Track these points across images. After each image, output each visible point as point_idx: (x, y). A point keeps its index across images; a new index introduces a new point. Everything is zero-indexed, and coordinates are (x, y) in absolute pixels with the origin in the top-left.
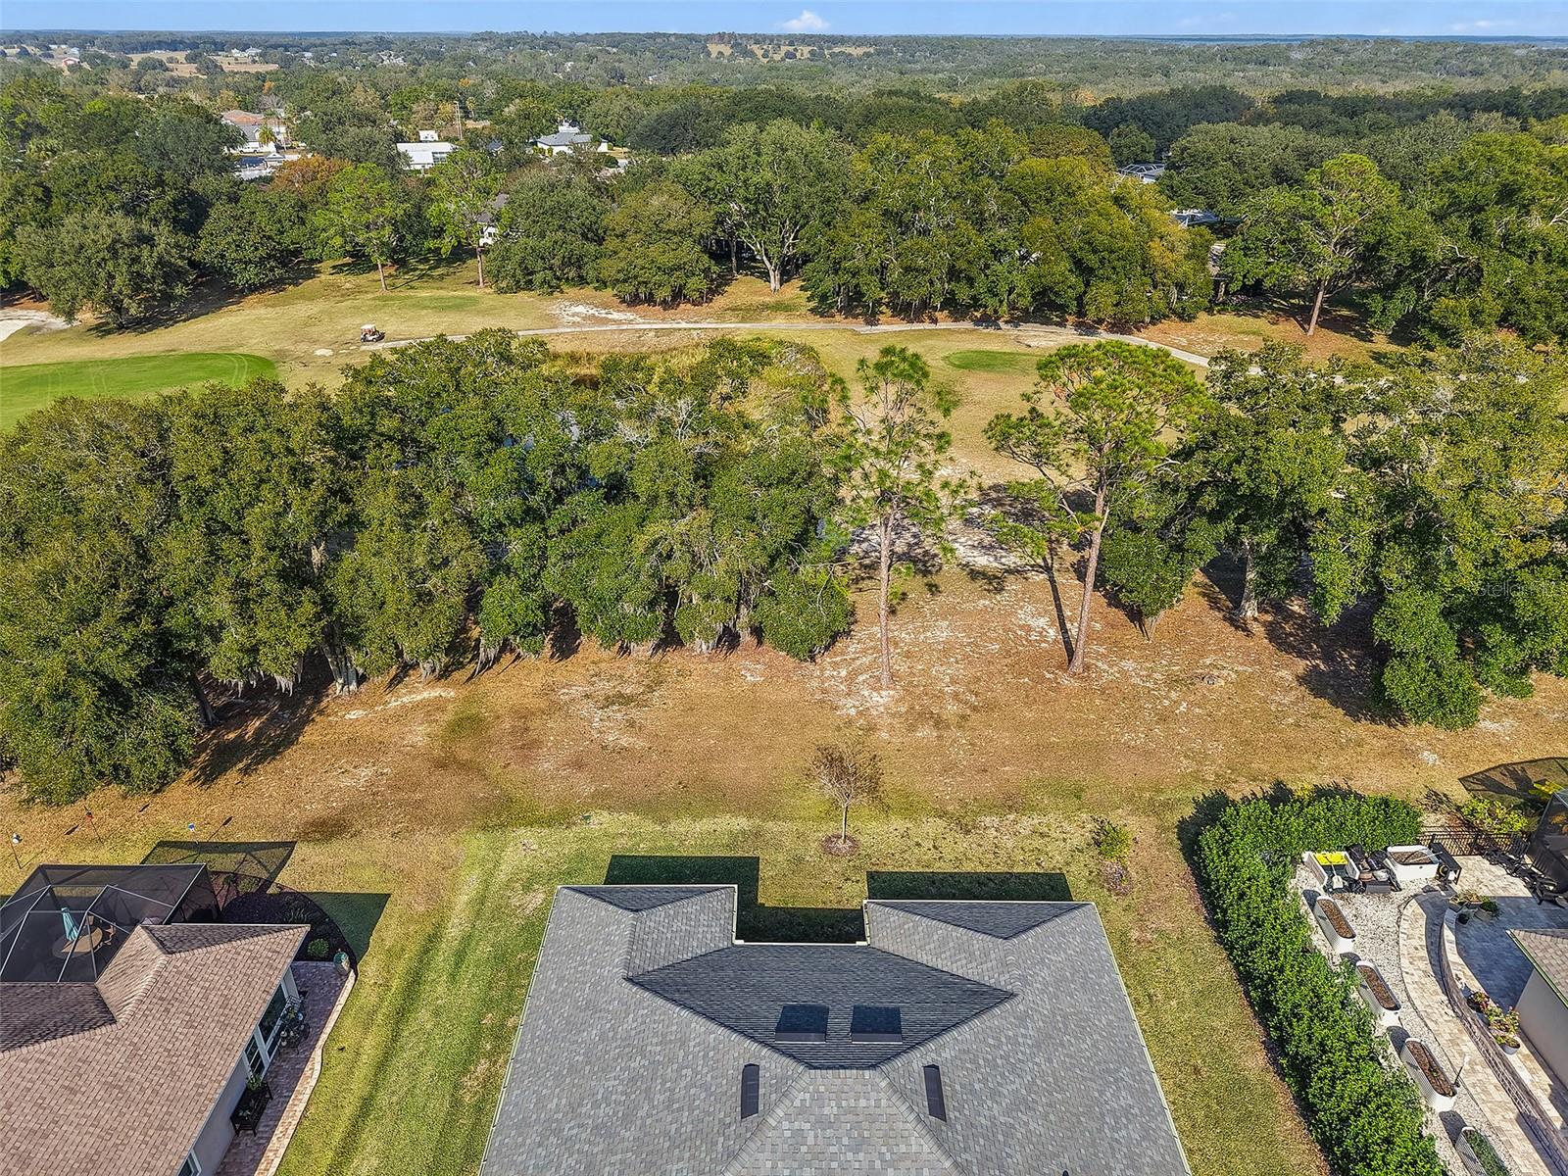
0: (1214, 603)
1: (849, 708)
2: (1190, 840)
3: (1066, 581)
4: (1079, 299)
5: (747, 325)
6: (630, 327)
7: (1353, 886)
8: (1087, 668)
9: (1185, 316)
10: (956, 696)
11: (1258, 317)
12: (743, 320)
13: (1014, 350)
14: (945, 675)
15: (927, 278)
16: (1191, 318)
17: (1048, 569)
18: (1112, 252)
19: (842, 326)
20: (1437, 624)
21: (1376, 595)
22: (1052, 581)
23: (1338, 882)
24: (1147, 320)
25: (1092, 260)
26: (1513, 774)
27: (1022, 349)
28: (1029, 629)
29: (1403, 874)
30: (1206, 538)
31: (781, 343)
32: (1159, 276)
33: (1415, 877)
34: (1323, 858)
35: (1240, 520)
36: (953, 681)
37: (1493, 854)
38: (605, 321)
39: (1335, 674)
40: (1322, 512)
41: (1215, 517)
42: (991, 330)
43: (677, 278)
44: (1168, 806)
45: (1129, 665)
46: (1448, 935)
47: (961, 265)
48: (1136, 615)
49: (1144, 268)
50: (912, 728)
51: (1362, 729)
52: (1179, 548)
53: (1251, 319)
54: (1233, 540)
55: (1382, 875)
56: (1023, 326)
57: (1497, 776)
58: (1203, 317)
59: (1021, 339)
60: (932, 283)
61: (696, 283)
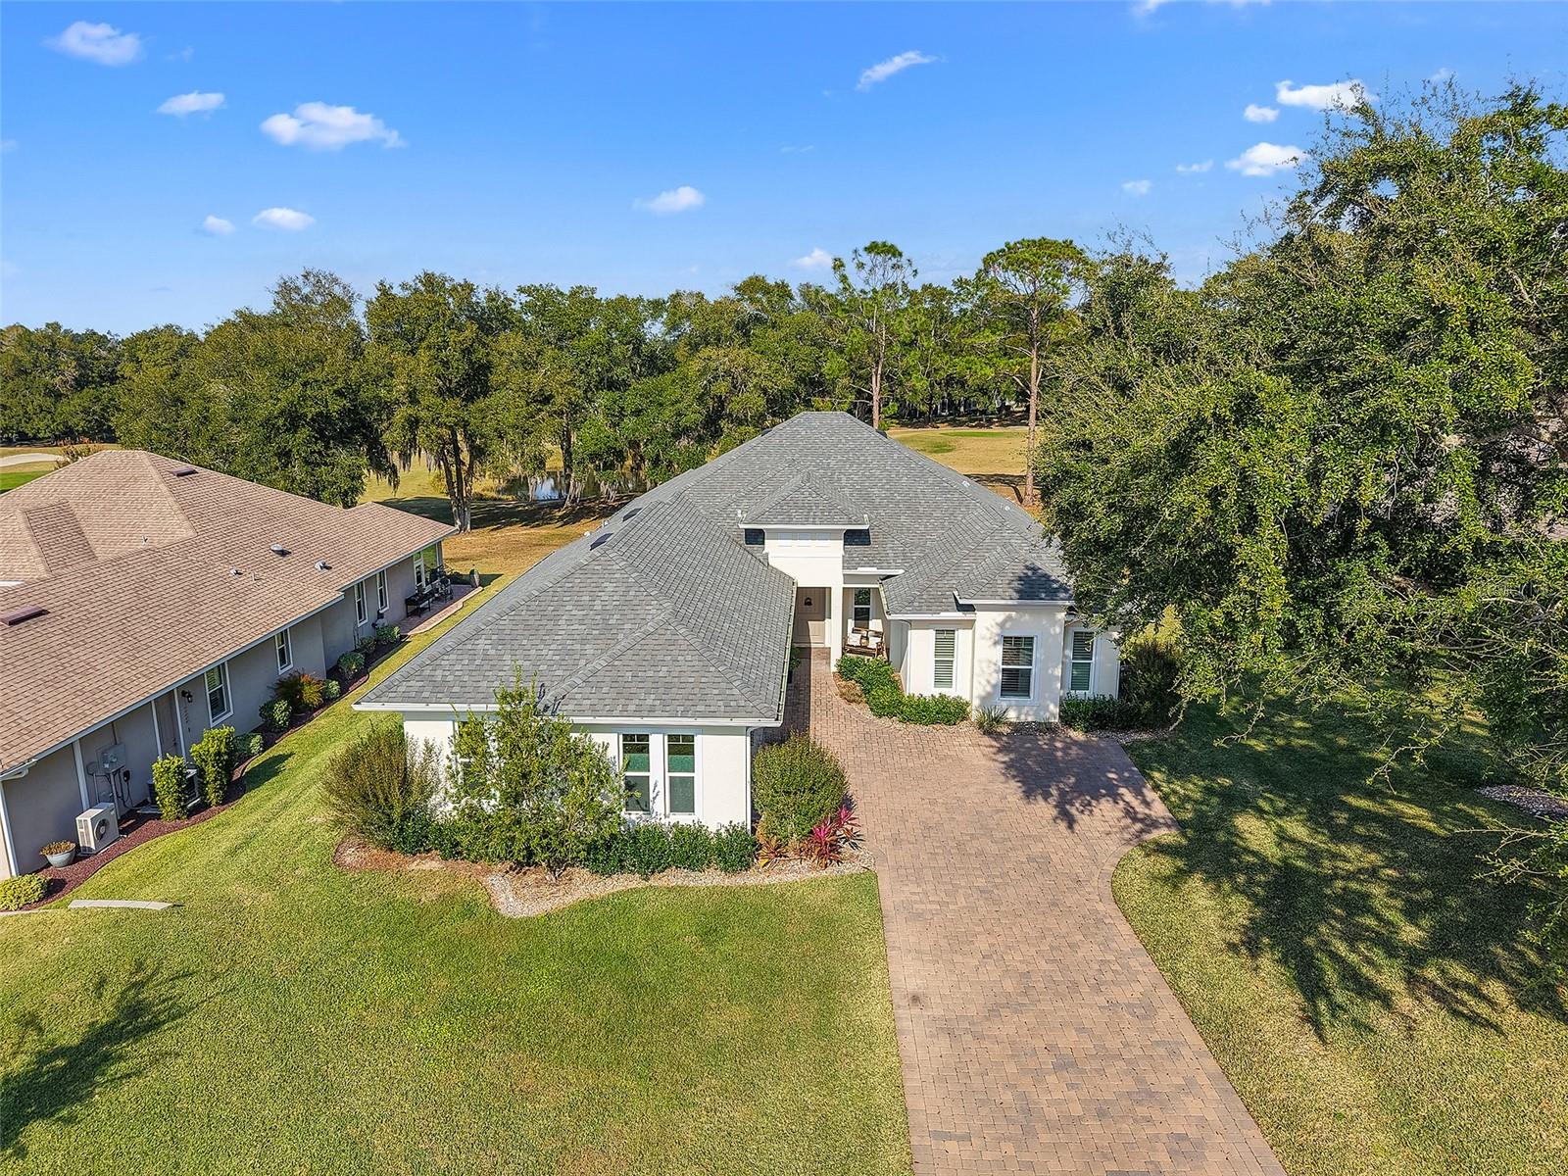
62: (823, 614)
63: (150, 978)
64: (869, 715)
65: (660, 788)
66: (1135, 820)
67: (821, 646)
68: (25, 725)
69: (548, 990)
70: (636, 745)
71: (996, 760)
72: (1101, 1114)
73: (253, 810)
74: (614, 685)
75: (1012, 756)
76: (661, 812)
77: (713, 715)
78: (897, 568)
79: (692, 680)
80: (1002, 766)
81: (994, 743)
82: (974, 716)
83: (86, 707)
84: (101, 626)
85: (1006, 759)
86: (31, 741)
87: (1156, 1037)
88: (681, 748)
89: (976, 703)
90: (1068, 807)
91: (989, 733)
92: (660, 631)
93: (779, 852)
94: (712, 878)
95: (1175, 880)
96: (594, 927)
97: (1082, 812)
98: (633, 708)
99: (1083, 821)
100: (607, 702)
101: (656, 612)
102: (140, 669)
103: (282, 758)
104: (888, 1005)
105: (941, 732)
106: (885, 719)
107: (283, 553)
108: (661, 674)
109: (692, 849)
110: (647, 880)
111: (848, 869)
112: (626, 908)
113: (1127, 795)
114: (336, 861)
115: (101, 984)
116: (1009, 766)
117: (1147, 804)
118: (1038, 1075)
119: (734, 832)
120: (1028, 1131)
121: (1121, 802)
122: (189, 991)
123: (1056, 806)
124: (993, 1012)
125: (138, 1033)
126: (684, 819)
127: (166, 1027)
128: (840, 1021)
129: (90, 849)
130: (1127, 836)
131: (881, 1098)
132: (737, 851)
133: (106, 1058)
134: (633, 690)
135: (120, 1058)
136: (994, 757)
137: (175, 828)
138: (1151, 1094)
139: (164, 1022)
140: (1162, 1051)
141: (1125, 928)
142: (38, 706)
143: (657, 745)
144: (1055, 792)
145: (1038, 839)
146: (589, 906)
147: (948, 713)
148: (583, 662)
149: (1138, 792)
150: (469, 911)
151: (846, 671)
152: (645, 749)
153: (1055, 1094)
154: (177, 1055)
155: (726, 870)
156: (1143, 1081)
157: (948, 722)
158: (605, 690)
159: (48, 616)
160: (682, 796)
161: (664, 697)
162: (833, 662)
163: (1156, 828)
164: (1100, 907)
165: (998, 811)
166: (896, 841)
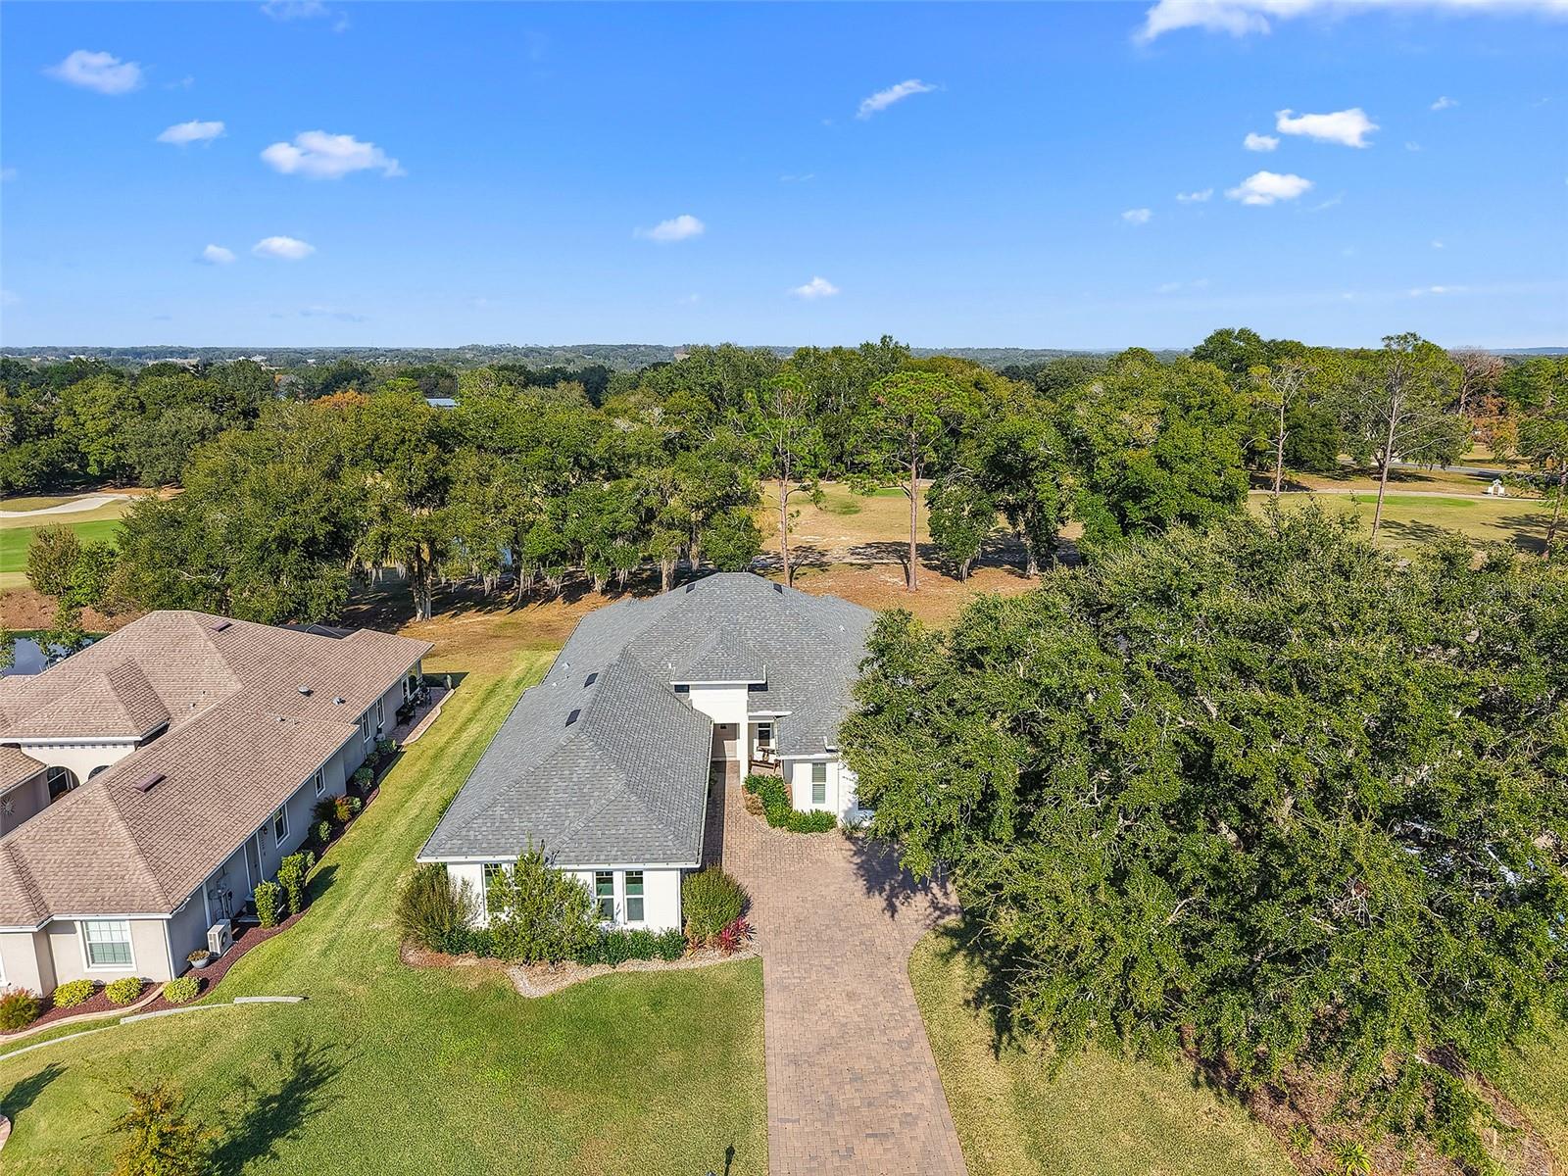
62: (734, 736)
63: (307, 1050)
64: (767, 826)
65: (621, 907)
66: (936, 908)
67: (734, 759)
68: (176, 872)
69: (560, 1046)
70: (604, 879)
71: (851, 862)
72: (870, 1105)
73: (326, 916)
74: (590, 841)
75: (863, 858)
76: (623, 924)
77: (655, 861)
78: (787, 710)
79: (641, 836)
80: (855, 867)
81: (852, 847)
82: (840, 825)
83: (210, 853)
84: (202, 782)
85: (859, 861)
86: (183, 884)
87: (910, 1060)
88: (634, 880)
89: (841, 815)
90: (894, 900)
91: (849, 838)
92: (618, 799)
93: (700, 945)
94: (657, 965)
95: (946, 957)
96: (583, 1003)
97: (903, 904)
98: (603, 857)
99: (902, 909)
100: (586, 854)
101: (616, 782)
102: (236, 816)
103: (331, 870)
104: (762, 1048)
105: (815, 838)
106: (778, 828)
107: (308, 693)
108: (621, 832)
109: (643, 946)
110: (614, 968)
111: (743, 955)
112: (602, 989)
113: (935, 888)
114: (402, 960)
115: (278, 1056)
116: (860, 866)
117: (946, 894)
118: (840, 1086)
119: (671, 934)
120: (830, 1116)
121: (930, 895)
122: (335, 1057)
123: (886, 900)
124: (822, 1049)
125: (315, 1085)
126: (637, 926)
127: (329, 1080)
128: (734, 1058)
129: (217, 954)
130: (928, 922)
131: (754, 1102)
132: (673, 946)
133: (301, 1101)
134: (603, 844)
135: (309, 1100)
136: (851, 859)
137: (271, 935)
138: (898, 1093)
139: (327, 1078)
140: (911, 1068)
141: (909, 991)
142: (180, 856)
143: (619, 879)
144: (887, 888)
145: (869, 927)
146: (578, 988)
147: (821, 823)
148: (567, 822)
149: (943, 886)
150: (501, 994)
151: (752, 784)
152: (611, 881)
153: (849, 1095)
154: (343, 1098)
155: (665, 959)
156: (896, 1086)
157: (822, 831)
158: (584, 845)
159: (166, 780)
160: (636, 910)
161: (623, 849)
162: (742, 779)
163: (949, 914)
164: (898, 977)
165: (847, 905)
166: (777, 933)
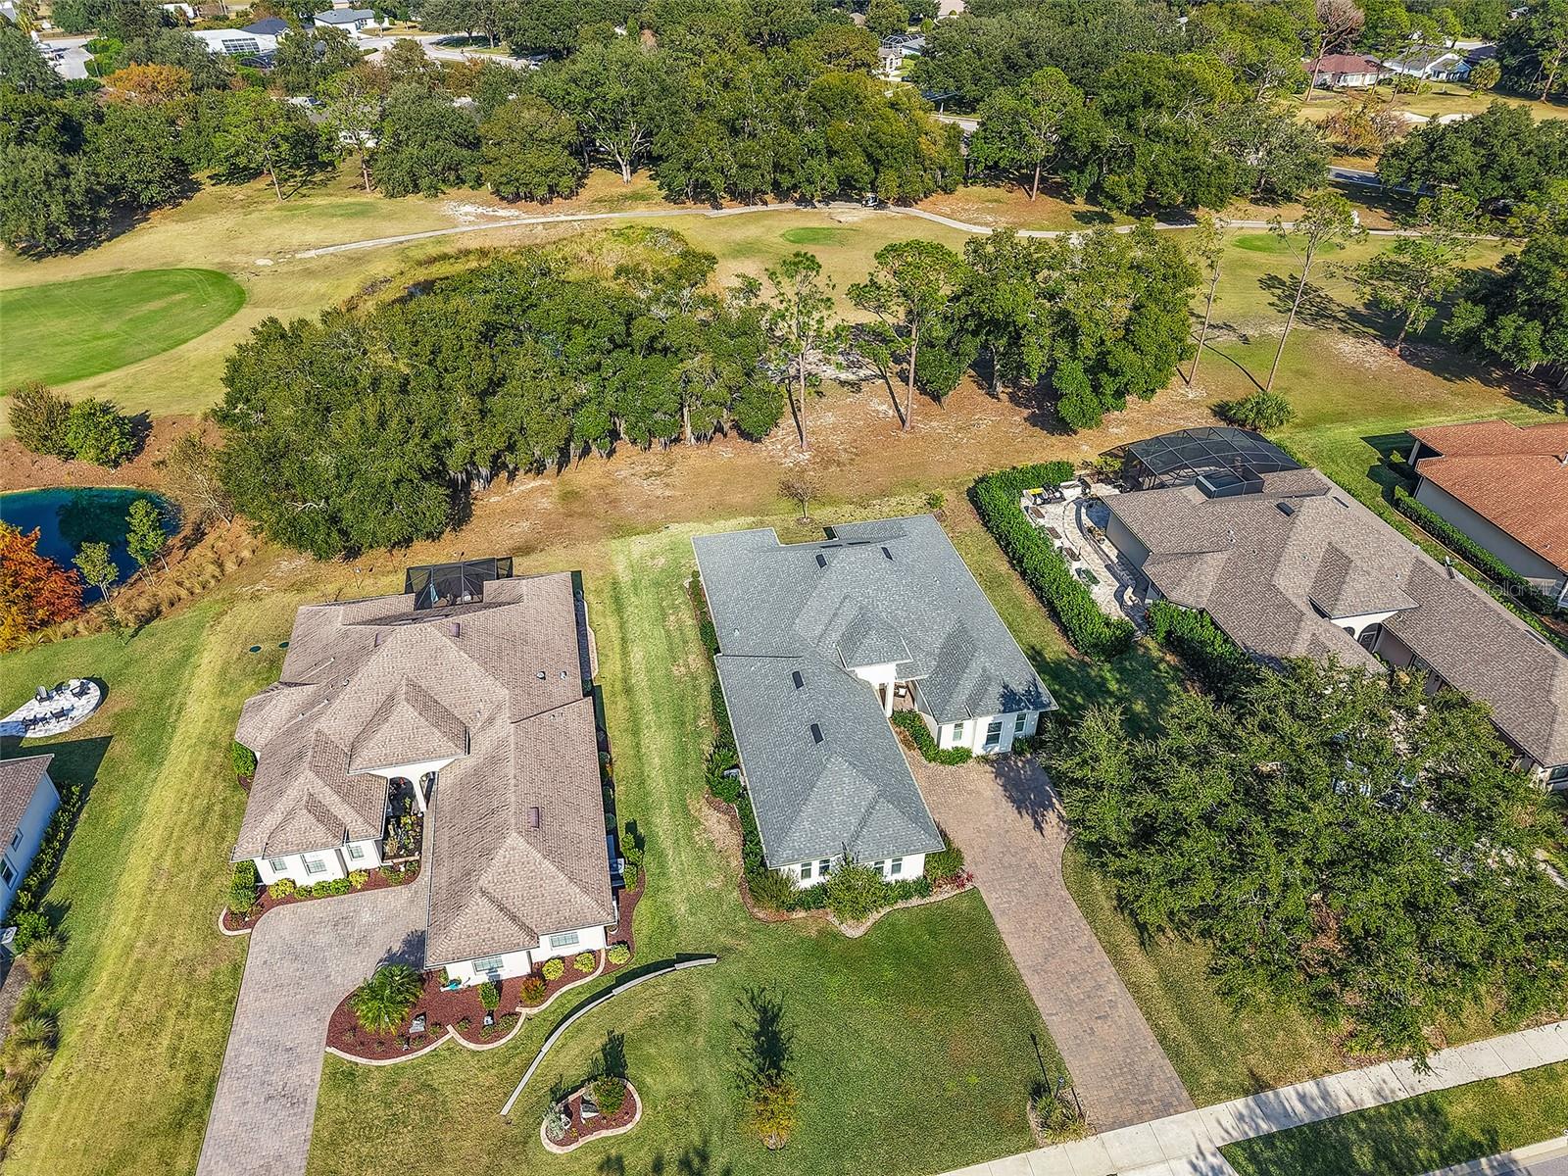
0: (980, 387)
1: (788, 463)
2: (973, 495)
3: (896, 383)
4: (872, 183)
5: (617, 215)
6: (519, 222)
7: (1045, 502)
8: (913, 428)
9: (947, 190)
10: (845, 450)
11: (998, 187)
12: (611, 211)
13: (829, 226)
14: (835, 440)
15: (759, 172)
16: (952, 192)
17: (884, 377)
18: (893, 147)
19: (694, 212)
20: (1080, 375)
21: (1053, 367)
22: (888, 384)
23: (1039, 501)
24: (922, 195)
25: (879, 154)
26: (1124, 450)
27: (836, 225)
28: (878, 412)
29: (1067, 493)
30: (971, 346)
31: (651, 229)
32: (927, 162)
33: (1072, 493)
34: (1032, 491)
35: (988, 334)
36: (842, 443)
37: (1107, 481)
38: (496, 219)
39: (1042, 415)
40: (1025, 326)
41: (975, 333)
42: (809, 209)
43: (553, 177)
44: (961, 484)
45: (934, 424)
46: (1083, 510)
47: (785, 161)
48: (936, 398)
49: (916, 157)
50: (826, 468)
51: (1054, 439)
52: (956, 354)
53: (993, 189)
54: (985, 346)
55: (1058, 495)
56: (833, 204)
57: (1115, 452)
58: (960, 188)
59: (833, 216)
60: (762, 175)
61: (567, 181)
64: (924, 761)
65: (889, 869)
68: (596, 887)
72: (1088, 997)
76: (889, 877)
78: (925, 674)
79: (904, 834)
82: (974, 756)
93: (937, 884)
94: (916, 901)
97: (1042, 821)
100: (875, 851)
101: (871, 793)
103: (633, 827)
104: (1013, 963)
105: (960, 769)
106: (932, 763)
107: (544, 677)
109: (907, 892)
110: (892, 907)
111: (966, 888)
112: (894, 926)
114: (753, 916)
119: (920, 880)
123: (1032, 817)
126: (898, 877)
131: (1028, 1004)
137: (637, 897)
138: (1100, 986)
141: (1074, 905)
144: (1029, 806)
146: (879, 926)
147: (962, 756)
150: (835, 937)
151: (900, 721)
156: (1096, 981)
157: (963, 762)
159: (540, 811)
166: (976, 864)
